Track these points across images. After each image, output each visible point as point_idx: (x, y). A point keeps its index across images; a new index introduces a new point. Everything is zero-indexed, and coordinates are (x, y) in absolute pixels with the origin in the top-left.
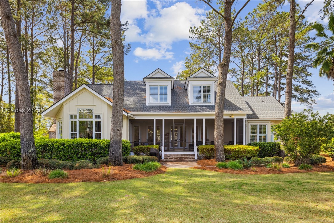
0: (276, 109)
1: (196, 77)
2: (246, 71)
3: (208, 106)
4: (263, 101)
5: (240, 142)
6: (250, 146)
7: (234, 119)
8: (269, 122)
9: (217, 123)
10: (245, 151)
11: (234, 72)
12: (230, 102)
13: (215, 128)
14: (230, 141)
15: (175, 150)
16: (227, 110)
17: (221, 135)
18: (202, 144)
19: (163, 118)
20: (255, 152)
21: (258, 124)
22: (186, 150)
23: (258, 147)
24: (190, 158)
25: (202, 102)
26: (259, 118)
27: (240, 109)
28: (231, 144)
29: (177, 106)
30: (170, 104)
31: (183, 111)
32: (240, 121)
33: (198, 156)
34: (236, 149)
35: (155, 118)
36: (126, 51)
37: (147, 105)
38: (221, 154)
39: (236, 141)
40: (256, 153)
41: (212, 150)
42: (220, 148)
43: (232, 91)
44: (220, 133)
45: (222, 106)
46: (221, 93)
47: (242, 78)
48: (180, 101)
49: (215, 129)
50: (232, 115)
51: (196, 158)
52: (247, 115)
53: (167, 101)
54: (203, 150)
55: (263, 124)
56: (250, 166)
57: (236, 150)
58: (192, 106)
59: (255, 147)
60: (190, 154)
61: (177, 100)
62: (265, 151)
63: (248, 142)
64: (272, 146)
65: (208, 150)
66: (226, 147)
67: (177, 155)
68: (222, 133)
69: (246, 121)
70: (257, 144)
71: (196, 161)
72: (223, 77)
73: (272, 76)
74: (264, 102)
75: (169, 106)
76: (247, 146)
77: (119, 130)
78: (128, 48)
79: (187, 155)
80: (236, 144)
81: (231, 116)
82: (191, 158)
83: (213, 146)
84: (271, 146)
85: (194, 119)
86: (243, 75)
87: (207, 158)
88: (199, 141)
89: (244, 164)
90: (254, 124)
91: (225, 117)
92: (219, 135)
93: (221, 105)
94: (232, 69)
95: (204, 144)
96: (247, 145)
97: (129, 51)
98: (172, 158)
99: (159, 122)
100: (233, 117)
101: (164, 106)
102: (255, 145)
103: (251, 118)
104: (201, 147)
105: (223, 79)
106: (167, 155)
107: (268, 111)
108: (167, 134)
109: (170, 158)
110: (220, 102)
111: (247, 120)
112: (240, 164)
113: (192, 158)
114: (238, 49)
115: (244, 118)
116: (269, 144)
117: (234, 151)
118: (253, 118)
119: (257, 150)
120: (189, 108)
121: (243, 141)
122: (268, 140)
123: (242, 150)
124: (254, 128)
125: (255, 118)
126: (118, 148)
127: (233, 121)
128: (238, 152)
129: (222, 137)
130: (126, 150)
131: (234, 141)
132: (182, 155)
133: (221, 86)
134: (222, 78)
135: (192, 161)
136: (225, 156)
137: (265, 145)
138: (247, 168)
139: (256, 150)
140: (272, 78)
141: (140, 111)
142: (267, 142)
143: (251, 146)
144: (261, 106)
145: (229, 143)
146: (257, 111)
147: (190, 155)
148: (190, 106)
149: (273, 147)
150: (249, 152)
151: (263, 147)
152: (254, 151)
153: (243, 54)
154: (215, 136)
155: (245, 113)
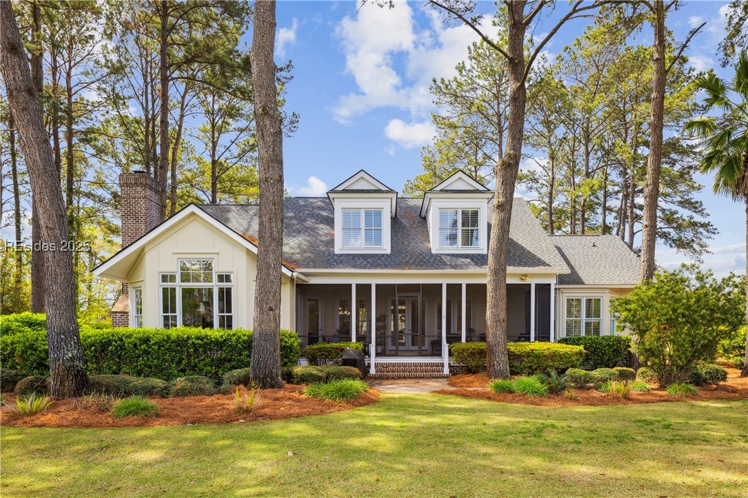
0: (622, 263)
1: (447, 191)
2: (558, 177)
3: (473, 255)
4: (594, 246)
5: (543, 336)
6: (564, 345)
7: (530, 285)
8: (607, 291)
9: (491, 294)
10: (554, 356)
11: (531, 180)
12: (522, 247)
13: (488, 304)
14: (521, 334)
15: (400, 353)
16: (514, 265)
17: (501, 321)
18: (459, 339)
19: (373, 282)
20: (574, 358)
21: (584, 296)
22: (423, 353)
23: (582, 347)
24: (432, 371)
25: (460, 248)
26: (584, 284)
27: (544, 264)
28: (523, 339)
29: (404, 255)
30: (388, 252)
31: (416, 266)
32: (543, 290)
33: (450, 366)
34: (533, 350)
35: (354, 282)
36: (288, 128)
37: (337, 252)
38: (501, 362)
39: (535, 334)
40: (578, 360)
41: (482, 353)
42: (500, 349)
43: (527, 223)
44: (499, 315)
45: (503, 257)
46: (501, 227)
47: (551, 193)
48: (410, 243)
49: (488, 308)
50: (526, 275)
51: (446, 371)
52: (559, 275)
53: (380, 245)
54: (462, 353)
55: (593, 295)
56: (564, 388)
57: (533, 353)
58: (437, 254)
59: (574, 346)
60: (432, 362)
61: (403, 243)
62: (598, 355)
63: (561, 336)
64: (613, 345)
65: (471, 352)
66: (512, 347)
67: (405, 365)
68: (503, 315)
69: (556, 289)
70: (579, 339)
71: (447, 377)
72: (507, 192)
73: (617, 188)
74: (595, 248)
75: (387, 255)
76: (558, 345)
77: (274, 308)
78: (292, 122)
79: (427, 365)
80: (535, 340)
81: (523, 278)
82: (434, 372)
83: (483, 345)
84: (611, 343)
85: (441, 285)
86: (552, 186)
87: (470, 371)
88: (452, 332)
89: (549, 383)
90: (574, 295)
91: (509, 281)
92: (497, 321)
93: (501, 255)
94: (528, 173)
95: (464, 340)
96: (559, 342)
97: (295, 129)
98: (393, 372)
99: (364, 290)
100: (528, 281)
101: (375, 255)
102: (576, 342)
103: (568, 284)
104: (456, 346)
105: (505, 195)
106: (382, 365)
107: (605, 267)
108: (382, 319)
109: (389, 372)
110: (498, 248)
111: (558, 286)
112: (542, 383)
113: (437, 372)
114: (540, 128)
115: (553, 282)
116: (607, 341)
117: (529, 354)
118: (572, 284)
119: (580, 353)
120: (431, 261)
121: (549, 334)
122: (605, 331)
123: (546, 352)
124: (572, 304)
125: (577, 284)
126: (272, 349)
127: (528, 290)
128: (538, 357)
129: (504, 325)
130: (290, 353)
131: (529, 334)
132: (416, 365)
133: (502, 211)
134: (503, 192)
135: (438, 378)
136: (510, 367)
137: (597, 342)
138: (556, 393)
139: (577, 354)
140: (617, 195)
141: (320, 267)
142: (601, 335)
143: (567, 344)
144: (590, 257)
145: (520, 338)
146: (580, 267)
147: (432, 365)
148: (432, 255)
149: (615, 347)
150: (562, 357)
151: (593, 347)
152: (573, 355)
153: (553, 140)
154: (489, 323)
155: (554, 272)
